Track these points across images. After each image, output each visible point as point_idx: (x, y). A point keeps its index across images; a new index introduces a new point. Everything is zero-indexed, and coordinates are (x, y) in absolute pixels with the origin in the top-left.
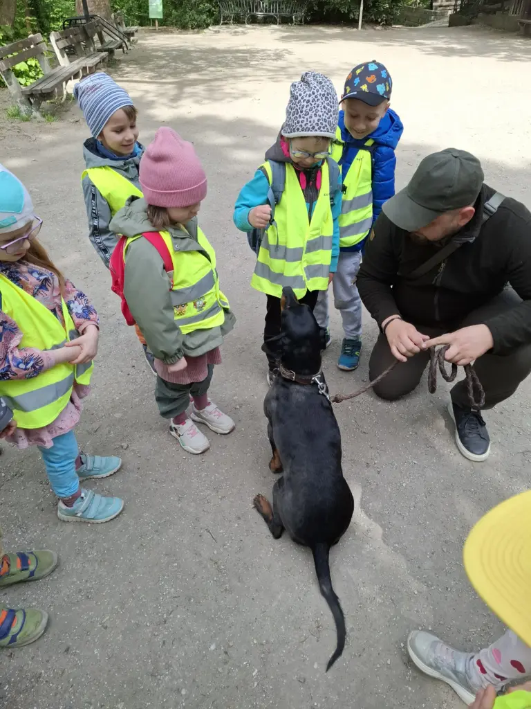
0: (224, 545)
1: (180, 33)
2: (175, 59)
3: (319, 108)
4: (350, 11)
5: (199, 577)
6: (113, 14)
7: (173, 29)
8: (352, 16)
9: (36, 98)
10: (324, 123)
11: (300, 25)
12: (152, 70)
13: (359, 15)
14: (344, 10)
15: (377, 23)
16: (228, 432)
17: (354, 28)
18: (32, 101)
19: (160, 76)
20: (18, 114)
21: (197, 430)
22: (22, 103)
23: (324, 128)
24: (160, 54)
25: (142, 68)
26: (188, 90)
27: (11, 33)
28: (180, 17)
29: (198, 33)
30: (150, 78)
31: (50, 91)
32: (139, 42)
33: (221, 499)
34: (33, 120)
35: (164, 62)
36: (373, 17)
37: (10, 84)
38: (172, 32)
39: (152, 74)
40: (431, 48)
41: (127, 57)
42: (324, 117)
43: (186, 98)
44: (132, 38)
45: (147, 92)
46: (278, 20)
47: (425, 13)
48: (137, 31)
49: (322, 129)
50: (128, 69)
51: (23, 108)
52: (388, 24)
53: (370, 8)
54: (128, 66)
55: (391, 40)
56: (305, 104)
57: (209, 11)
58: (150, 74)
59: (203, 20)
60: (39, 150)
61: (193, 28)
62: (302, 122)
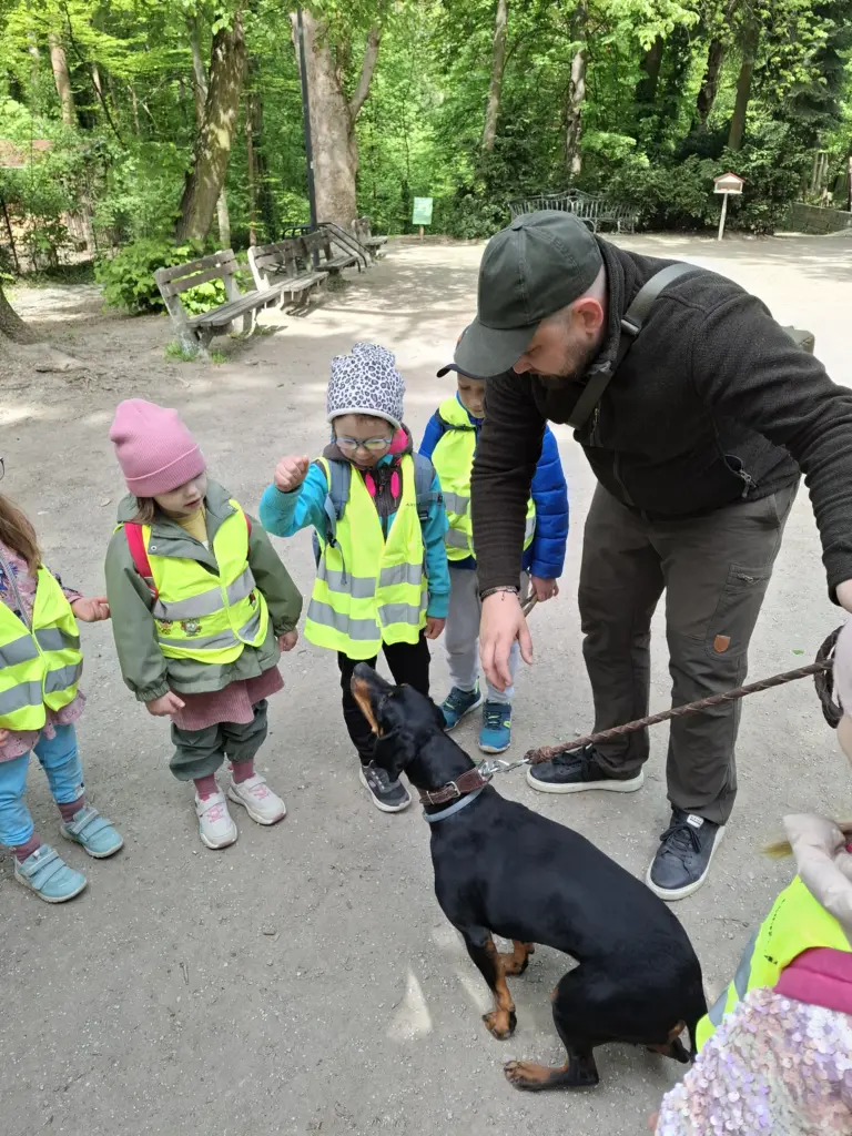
0: (196, 991)
1: (450, 244)
2: (426, 281)
3: (359, 380)
4: (704, 216)
5: (141, 1031)
6: (354, 221)
7: (444, 238)
8: (708, 221)
9: (205, 332)
10: (365, 397)
11: (630, 234)
12: (387, 297)
13: (719, 220)
14: (696, 213)
15: (747, 230)
16: (270, 822)
17: (711, 237)
18: (200, 335)
19: (396, 305)
20: (179, 352)
21: (225, 812)
22: (187, 337)
23: (365, 403)
24: (408, 273)
25: (373, 294)
26: (424, 325)
27: (201, 248)
28: (453, 223)
29: (476, 244)
30: (381, 307)
31: (222, 324)
32: (388, 256)
33: (221, 922)
34: (197, 360)
35: (409, 285)
36: (742, 222)
37: (175, 313)
38: (439, 243)
39: (387, 302)
40: (824, 268)
41: (363, 278)
42: (365, 390)
43: (418, 336)
44: (378, 252)
45: (366, 326)
46: (595, 227)
47: (838, 215)
48: (386, 242)
49: (362, 404)
50: (355, 294)
51: (187, 344)
52: (767, 231)
53: (737, 211)
54: (357, 291)
55: (764, 256)
56: (342, 376)
57: (497, 214)
58: (382, 301)
59: (485, 227)
60: (188, 401)
61: (470, 238)
62: (337, 397)
